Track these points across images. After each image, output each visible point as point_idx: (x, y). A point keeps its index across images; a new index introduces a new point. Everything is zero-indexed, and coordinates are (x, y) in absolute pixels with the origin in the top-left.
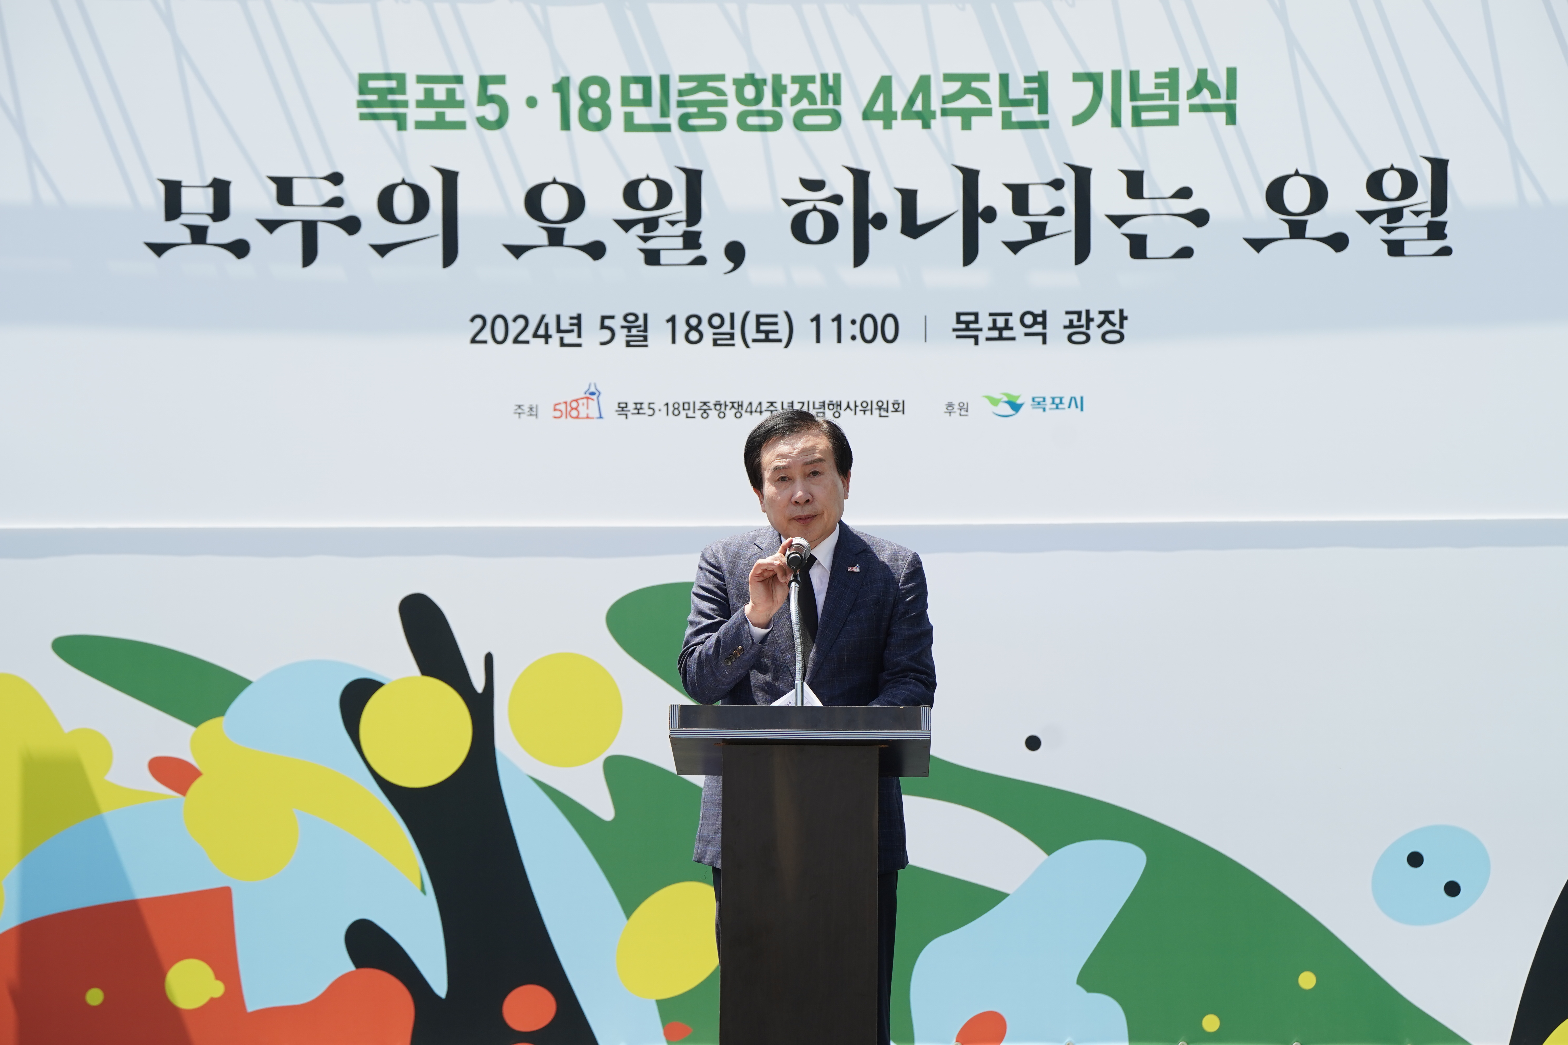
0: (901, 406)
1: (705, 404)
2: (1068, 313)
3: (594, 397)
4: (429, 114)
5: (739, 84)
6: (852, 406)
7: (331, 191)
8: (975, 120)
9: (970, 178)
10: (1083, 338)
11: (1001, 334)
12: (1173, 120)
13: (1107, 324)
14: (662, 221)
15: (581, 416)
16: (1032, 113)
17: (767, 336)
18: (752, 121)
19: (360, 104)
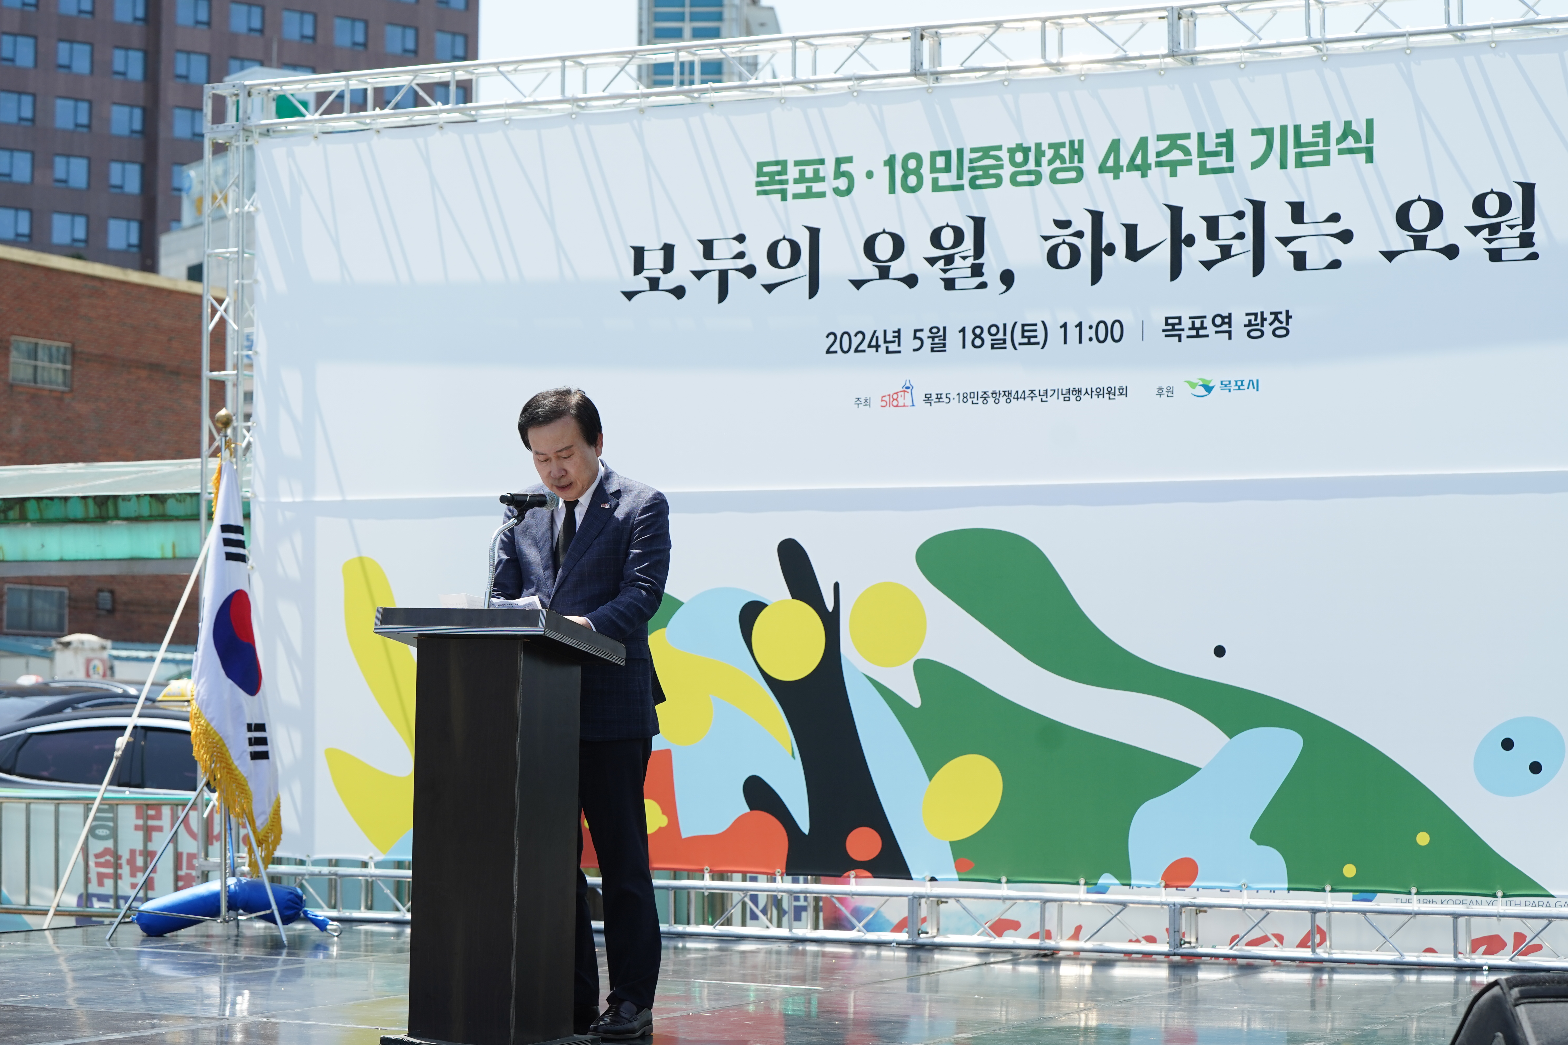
0: (1125, 390)
1: (985, 393)
2: (1247, 314)
3: (909, 390)
4: (802, 188)
5: (1012, 152)
6: (1089, 392)
7: (738, 247)
8: (1179, 169)
9: (1176, 213)
10: (1258, 334)
11: (1198, 332)
12: (1326, 162)
13: (1276, 322)
14: (957, 257)
15: (899, 405)
16: (1221, 162)
17: (1029, 340)
18: (1020, 178)
19: (759, 184)
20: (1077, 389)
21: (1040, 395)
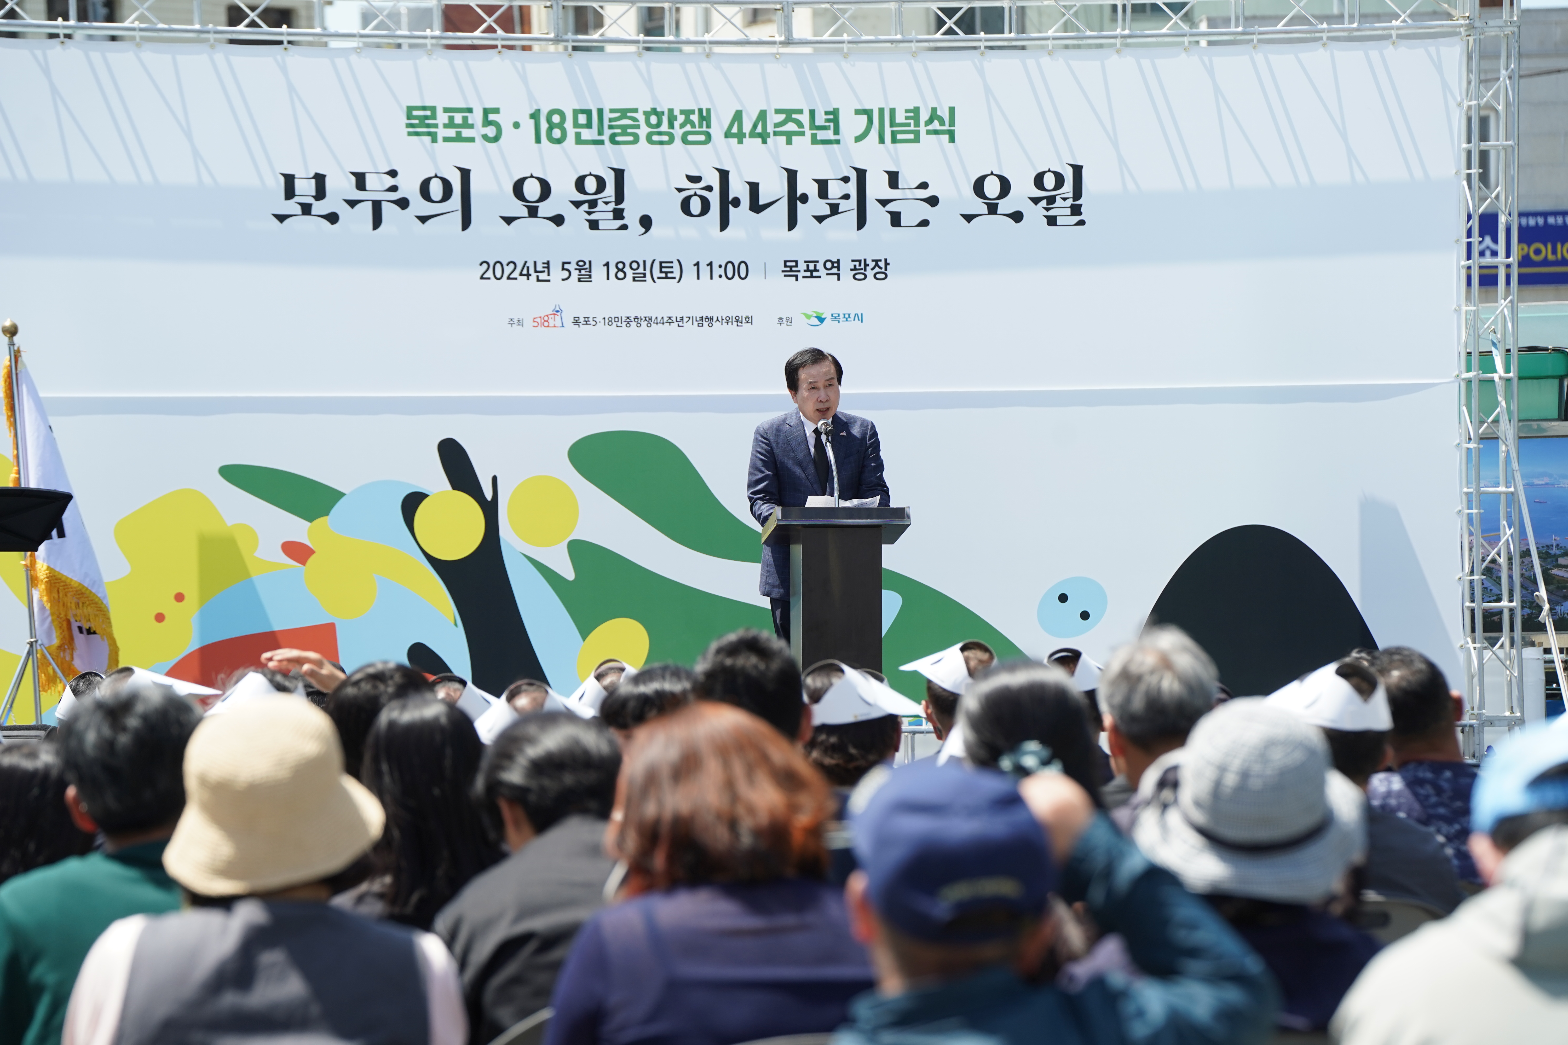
0: (750, 319)
1: (628, 318)
2: (853, 261)
3: (558, 314)
4: (452, 133)
5: (647, 114)
6: (720, 320)
7: (390, 181)
8: (794, 138)
9: (792, 175)
10: (862, 277)
11: (812, 274)
12: (916, 140)
13: (877, 267)
14: (600, 202)
15: (550, 326)
16: (829, 135)
17: (666, 275)
18: (655, 138)
19: (408, 126)
20: (709, 317)
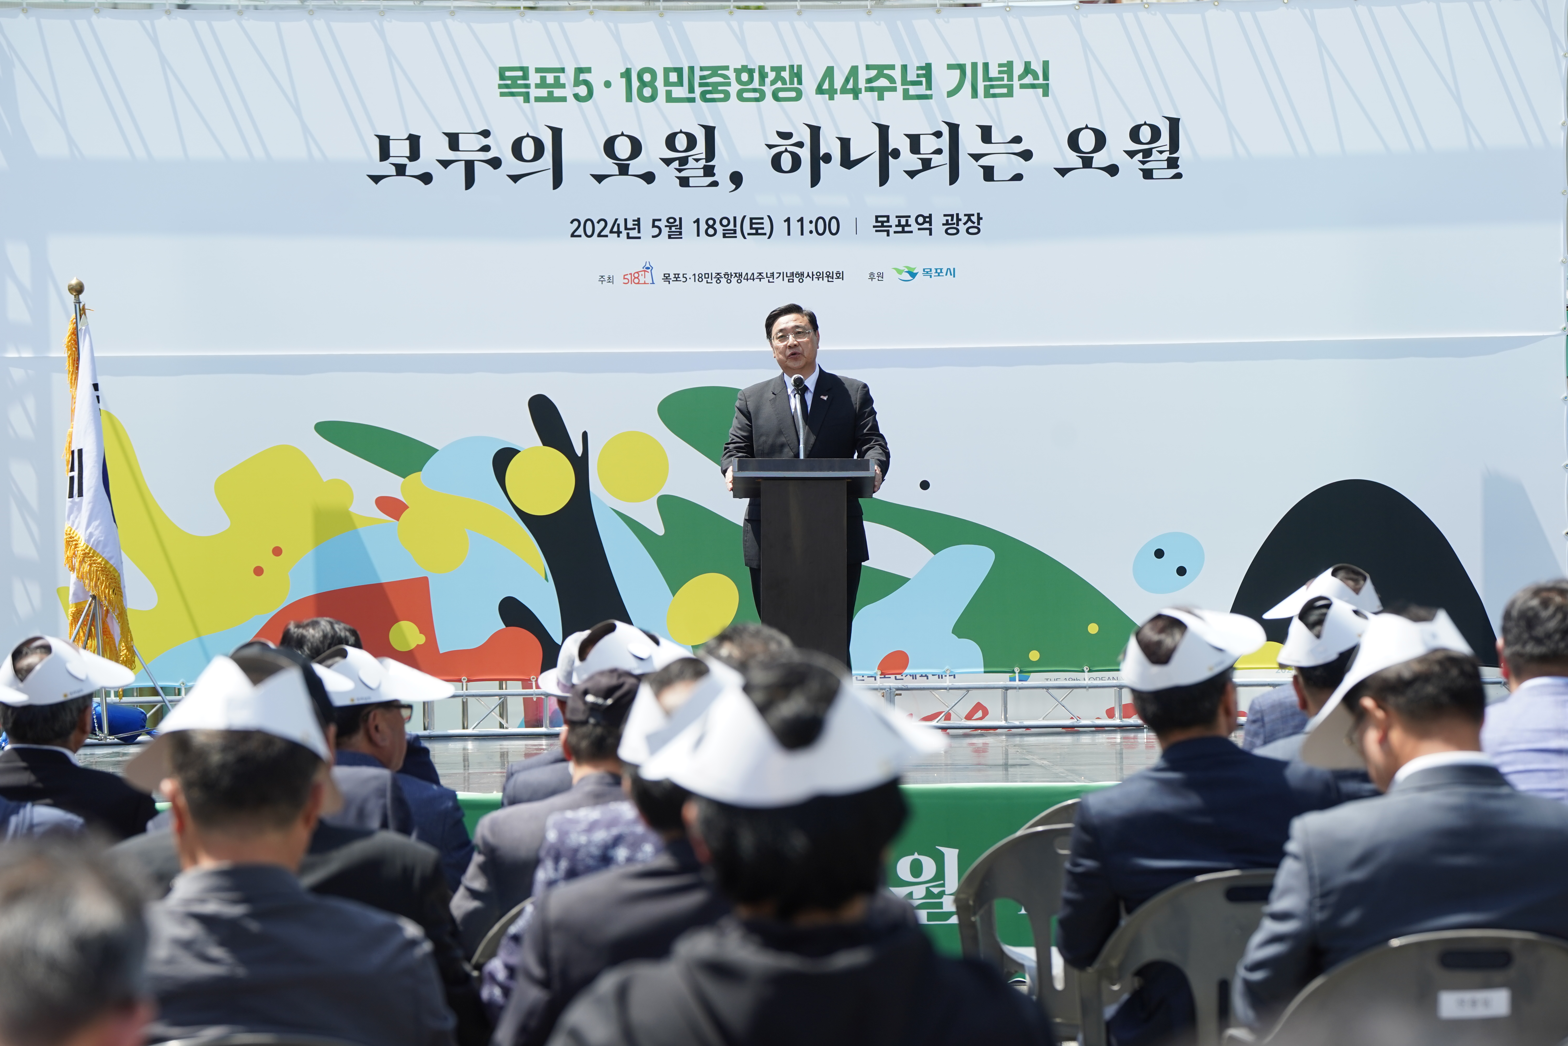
0: (841, 274)
1: (718, 274)
2: (945, 215)
3: (649, 270)
4: (543, 93)
5: (738, 72)
6: (811, 275)
7: (483, 141)
8: (886, 94)
9: (883, 131)
10: (955, 231)
11: (903, 229)
12: (1010, 94)
13: (969, 222)
14: (690, 159)
15: (640, 283)
16: (921, 90)
17: (757, 231)
18: (746, 95)
19: (500, 86)
20: (800, 273)
21: (767, 277)
